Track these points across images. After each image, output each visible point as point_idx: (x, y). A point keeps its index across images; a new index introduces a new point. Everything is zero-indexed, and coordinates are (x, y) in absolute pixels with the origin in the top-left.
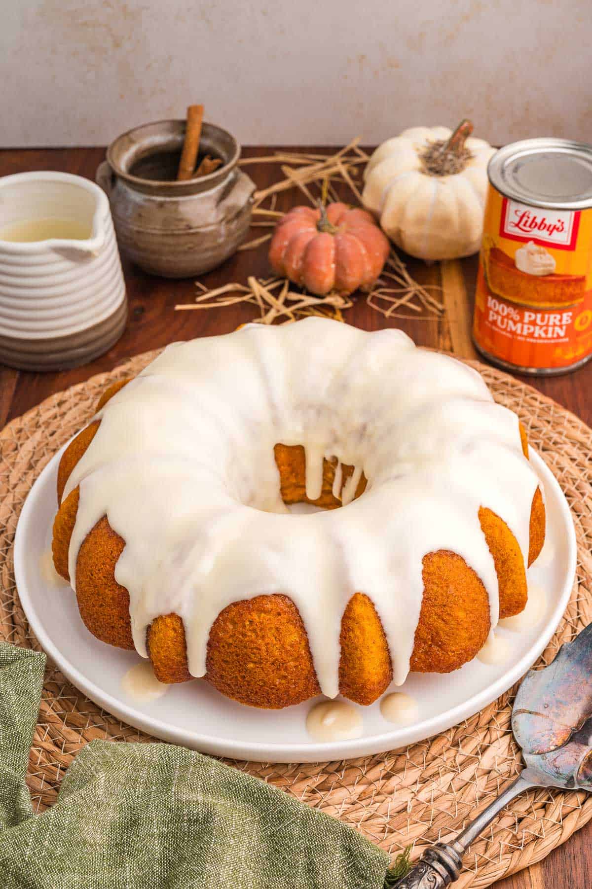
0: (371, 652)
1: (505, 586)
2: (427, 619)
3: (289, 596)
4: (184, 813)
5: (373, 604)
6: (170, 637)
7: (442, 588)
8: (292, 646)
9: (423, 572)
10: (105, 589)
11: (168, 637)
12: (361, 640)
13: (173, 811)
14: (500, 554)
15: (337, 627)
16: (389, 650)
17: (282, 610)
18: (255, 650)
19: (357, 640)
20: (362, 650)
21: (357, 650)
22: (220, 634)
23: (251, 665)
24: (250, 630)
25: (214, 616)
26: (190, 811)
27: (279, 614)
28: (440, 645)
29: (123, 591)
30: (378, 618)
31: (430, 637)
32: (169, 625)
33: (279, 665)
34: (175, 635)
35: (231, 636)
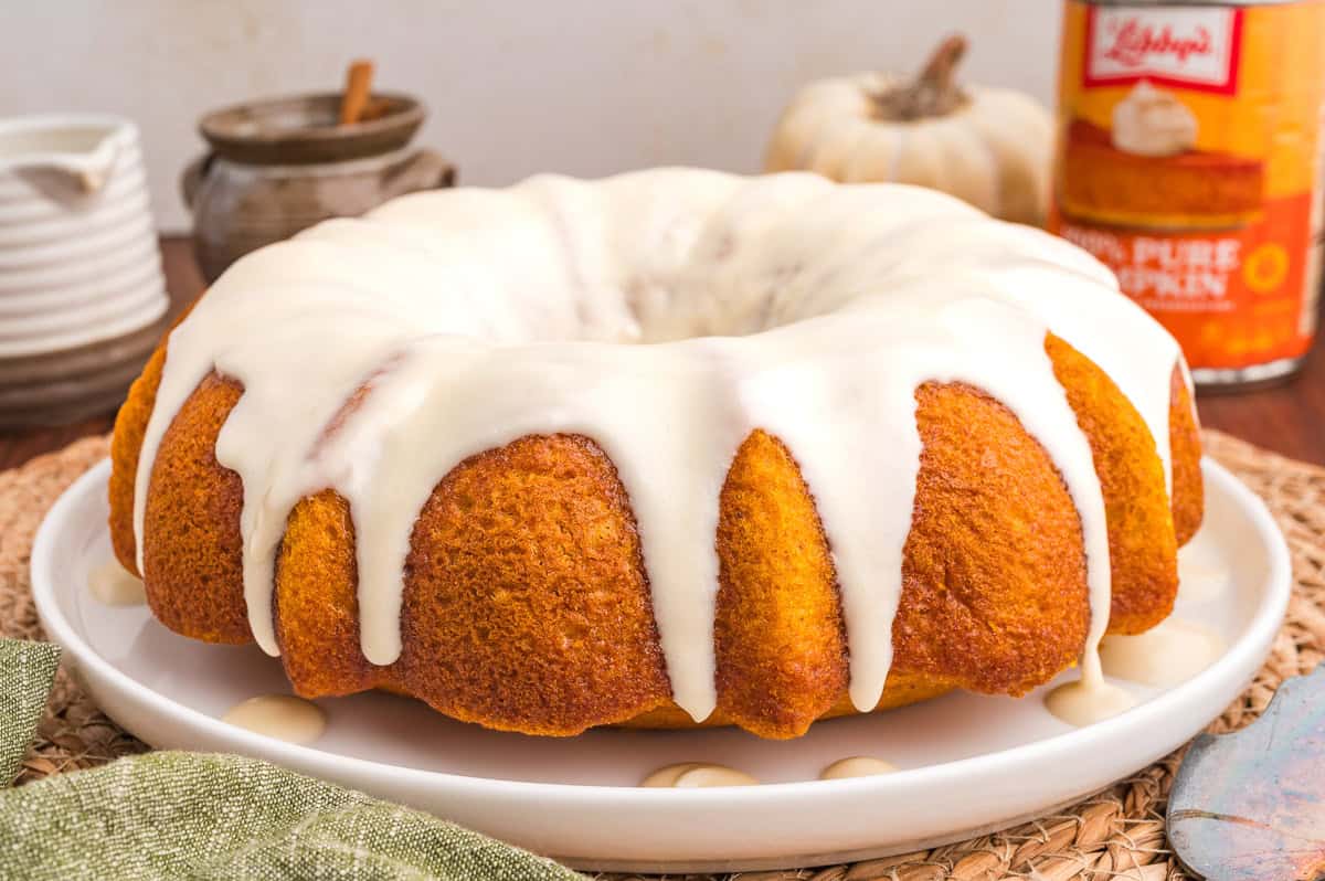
0: (795, 570)
1: (1121, 525)
2: (932, 520)
3: (595, 438)
4: (318, 874)
5: (797, 465)
6: (323, 548)
7: (965, 451)
8: (601, 549)
9: (918, 414)
10: (195, 486)
11: (318, 548)
12: (769, 535)
13: (289, 869)
14: (1105, 436)
15: (711, 511)
16: (838, 586)
17: (578, 465)
18: (512, 555)
19: (757, 536)
20: (773, 562)
21: (760, 563)
22: (435, 534)
23: (502, 595)
24: (502, 510)
25: (424, 493)
26: (333, 870)
27: (570, 474)
28: (968, 597)
29: (230, 482)
30: (811, 500)
31: (940, 568)
32: (320, 516)
33: (569, 597)
34: (334, 544)
35: (460, 533)
